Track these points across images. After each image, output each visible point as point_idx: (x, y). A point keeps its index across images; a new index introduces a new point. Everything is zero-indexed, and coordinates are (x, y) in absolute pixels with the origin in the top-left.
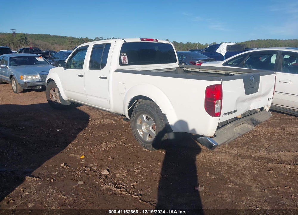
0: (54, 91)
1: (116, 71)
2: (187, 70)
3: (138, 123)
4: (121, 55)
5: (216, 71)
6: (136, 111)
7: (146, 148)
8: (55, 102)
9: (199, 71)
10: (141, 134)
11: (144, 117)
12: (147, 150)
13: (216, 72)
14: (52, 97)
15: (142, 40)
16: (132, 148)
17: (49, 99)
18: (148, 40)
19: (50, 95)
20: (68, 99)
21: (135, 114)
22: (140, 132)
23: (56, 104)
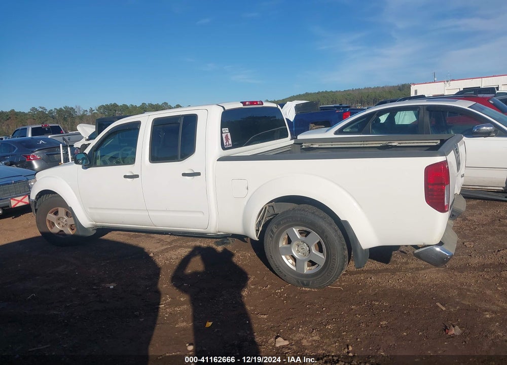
0: (56, 213)
1: (221, 159)
2: (312, 146)
3: (282, 243)
4: (222, 133)
5: (362, 143)
6: (278, 224)
7: (307, 285)
8: (58, 234)
9: (331, 146)
10: (289, 262)
11: (296, 231)
12: (309, 289)
13: (362, 146)
14: (53, 224)
15: (244, 103)
16: (279, 291)
17: (44, 230)
18: (252, 103)
19: (47, 223)
20: (93, 225)
21: (275, 230)
22: (288, 260)
23: (61, 236)
